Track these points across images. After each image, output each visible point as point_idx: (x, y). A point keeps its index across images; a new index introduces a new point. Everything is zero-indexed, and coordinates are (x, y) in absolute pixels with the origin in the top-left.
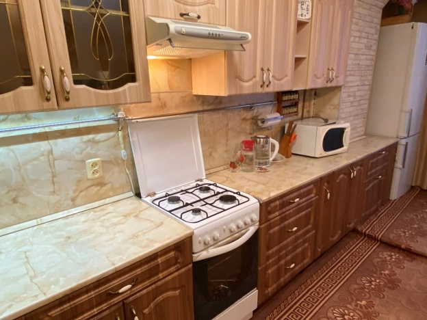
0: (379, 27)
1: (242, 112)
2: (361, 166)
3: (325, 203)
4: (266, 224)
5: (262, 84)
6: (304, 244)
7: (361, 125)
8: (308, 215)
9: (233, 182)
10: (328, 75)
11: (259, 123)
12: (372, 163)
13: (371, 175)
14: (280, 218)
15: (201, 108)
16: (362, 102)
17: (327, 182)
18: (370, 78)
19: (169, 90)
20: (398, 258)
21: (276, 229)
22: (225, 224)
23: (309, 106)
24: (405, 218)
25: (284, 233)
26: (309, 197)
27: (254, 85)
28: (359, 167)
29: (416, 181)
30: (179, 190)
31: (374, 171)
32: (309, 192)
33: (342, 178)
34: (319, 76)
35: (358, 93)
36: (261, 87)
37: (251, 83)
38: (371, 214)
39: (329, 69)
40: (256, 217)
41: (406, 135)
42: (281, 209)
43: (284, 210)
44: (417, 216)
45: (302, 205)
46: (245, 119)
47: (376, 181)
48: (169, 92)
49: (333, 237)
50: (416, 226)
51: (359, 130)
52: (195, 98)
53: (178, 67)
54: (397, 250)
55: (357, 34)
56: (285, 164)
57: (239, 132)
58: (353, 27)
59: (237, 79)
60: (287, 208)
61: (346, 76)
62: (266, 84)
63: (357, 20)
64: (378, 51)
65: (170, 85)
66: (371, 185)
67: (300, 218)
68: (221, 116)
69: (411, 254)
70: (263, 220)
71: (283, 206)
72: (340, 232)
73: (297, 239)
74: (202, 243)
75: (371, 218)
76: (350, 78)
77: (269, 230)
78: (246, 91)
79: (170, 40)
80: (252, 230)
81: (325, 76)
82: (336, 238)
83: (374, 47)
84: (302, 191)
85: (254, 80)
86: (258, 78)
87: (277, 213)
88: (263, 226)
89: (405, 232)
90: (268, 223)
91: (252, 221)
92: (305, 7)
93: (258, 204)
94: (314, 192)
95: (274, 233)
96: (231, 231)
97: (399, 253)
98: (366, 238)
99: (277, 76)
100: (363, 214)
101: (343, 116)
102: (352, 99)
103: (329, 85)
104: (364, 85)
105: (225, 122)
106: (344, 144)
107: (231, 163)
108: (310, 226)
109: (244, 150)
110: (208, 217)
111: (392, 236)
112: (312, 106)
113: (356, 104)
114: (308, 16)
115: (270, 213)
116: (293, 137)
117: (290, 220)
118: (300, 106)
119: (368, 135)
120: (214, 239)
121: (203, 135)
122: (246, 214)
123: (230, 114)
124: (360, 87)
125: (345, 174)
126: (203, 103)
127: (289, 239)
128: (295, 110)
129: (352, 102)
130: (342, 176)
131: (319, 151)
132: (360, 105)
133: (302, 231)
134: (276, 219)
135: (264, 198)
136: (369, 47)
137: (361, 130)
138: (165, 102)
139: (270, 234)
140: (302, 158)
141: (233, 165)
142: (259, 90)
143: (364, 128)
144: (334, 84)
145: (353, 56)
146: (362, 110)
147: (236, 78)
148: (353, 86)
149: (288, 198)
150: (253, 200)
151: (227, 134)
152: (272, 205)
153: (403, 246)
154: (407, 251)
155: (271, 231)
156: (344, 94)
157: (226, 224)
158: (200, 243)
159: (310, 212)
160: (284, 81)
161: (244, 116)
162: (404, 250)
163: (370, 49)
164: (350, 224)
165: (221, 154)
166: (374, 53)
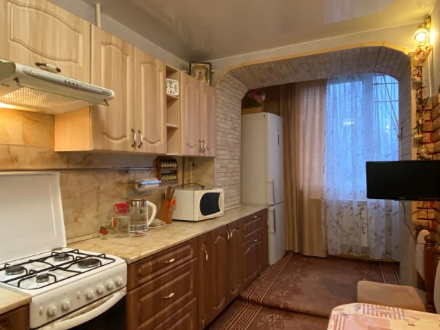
0: (240, 114)
1: (117, 175)
2: (237, 229)
3: (204, 265)
4: (136, 290)
5: (133, 143)
6: (184, 315)
7: (236, 194)
8: (187, 280)
9: (101, 247)
10: (200, 145)
11: (136, 187)
12: (247, 227)
13: (248, 238)
14: (153, 283)
15: (65, 167)
16: (234, 174)
17: (204, 242)
18: (239, 154)
19: (23, 143)
20: (278, 319)
21: (150, 295)
22: (79, 289)
23: (189, 176)
24: (283, 280)
25: (159, 301)
26: (187, 258)
27: (125, 144)
28: (234, 230)
29: (289, 246)
30: (27, 260)
31: (249, 234)
32: (186, 254)
33: (219, 240)
34: (192, 145)
35: (230, 166)
36: (133, 146)
37: (121, 141)
38: (254, 280)
39: (200, 141)
40: (122, 279)
41: (272, 203)
42: (154, 271)
43: (158, 273)
44: (292, 276)
45: (179, 267)
46: (120, 183)
47: (253, 245)
48: (24, 146)
49: (217, 305)
50: (291, 285)
51: (235, 198)
52: (57, 155)
53: (36, 121)
54: (278, 311)
55: (222, 117)
56: (164, 229)
57: (114, 196)
58: (219, 110)
59: (105, 136)
60: (162, 271)
61: (216, 150)
62: (138, 144)
63: (221, 106)
64: (242, 132)
65: (25, 138)
66: (249, 249)
67: (177, 282)
68: (90, 177)
69: (289, 312)
70: (133, 285)
71: (156, 268)
72: (224, 299)
73: (175, 309)
74: (45, 314)
75: (254, 283)
76: (221, 152)
77: (140, 297)
78: (115, 148)
79: (17, 80)
80: (116, 297)
81: (198, 146)
82: (221, 306)
83: (239, 129)
84: (178, 251)
85: (124, 139)
86: (128, 138)
87: (150, 277)
88: (132, 292)
89: (282, 293)
90: (139, 288)
91: (117, 285)
92: (173, 85)
93: (125, 264)
94: (192, 253)
95: (147, 300)
96: (88, 298)
97: (279, 314)
98: (250, 304)
99: (149, 139)
100: (245, 280)
101: (219, 184)
102: (225, 170)
103: (202, 155)
104: (234, 159)
105: (97, 184)
106: (220, 209)
107: (102, 228)
108: (190, 293)
109: (117, 213)
110: (56, 282)
111: (272, 297)
112: (192, 177)
113: (229, 175)
114: (177, 94)
115: (141, 276)
116: (171, 202)
117: (166, 285)
118: (180, 174)
119: (243, 203)
120: (63, 309)
121: (67, 196)
122: (109, 277)
123: (102, 176)
124: (231, 161)
125: (222, 236)
126: (68, 162)
127: (166, 309)
128: (175, 177)
129: (225, 173)
130: (219, 237)
131: (198, 215)
132: (233, 176)
133: (181, 299)
134: (149, 283)
135: (133, 257)
136: (234, 129)
137: (236, 200)
138: (17, 156)
139: (141, 302)
140: (181, 223)
141: (103, 231)
142: (131, 149)
143: (239, 197)
144: (207, 154)
145: (221, 134)
146: (235, 180)
147: (103, 134)
148: (224, 160)
149: (161, 258)
150: (119, 261)
151: (98, 197)
152: (144, 266)
153: (282, 306)
154: (286, 310)
155: (143, 299)
156: (217, 165)
157: (81, 288)
158: (41, 314)
159: (189, 276)
160: (157, 144)
161: (120, 180)
162: (283, 310)
163: (235, 130)
164: (233, 290)
165: (90, 219)
166: (239, 134)
